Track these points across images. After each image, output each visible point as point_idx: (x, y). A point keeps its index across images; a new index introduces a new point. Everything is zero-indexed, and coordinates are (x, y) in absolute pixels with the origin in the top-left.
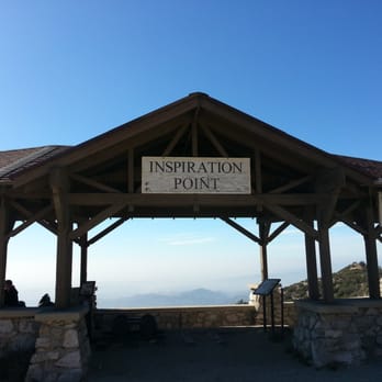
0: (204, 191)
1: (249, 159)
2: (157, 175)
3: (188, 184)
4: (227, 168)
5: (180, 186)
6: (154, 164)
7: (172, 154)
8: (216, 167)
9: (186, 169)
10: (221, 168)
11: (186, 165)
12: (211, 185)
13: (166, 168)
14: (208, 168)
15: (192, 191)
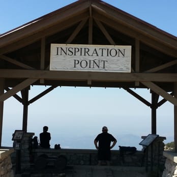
0: (96, 69)
1: (131, 47)
2: (61, 57)
3: (84, 64)
4: (113, 53)
5: (78, 66)
6: (60, 49)
7: (73, 42)
8: (105, 52)
9: (83, 54)
10: (109, 53)
11: (83, 50)
12: (101, 65)
13: (68, 52)
14: (99, 52)
15: (87, 70)
